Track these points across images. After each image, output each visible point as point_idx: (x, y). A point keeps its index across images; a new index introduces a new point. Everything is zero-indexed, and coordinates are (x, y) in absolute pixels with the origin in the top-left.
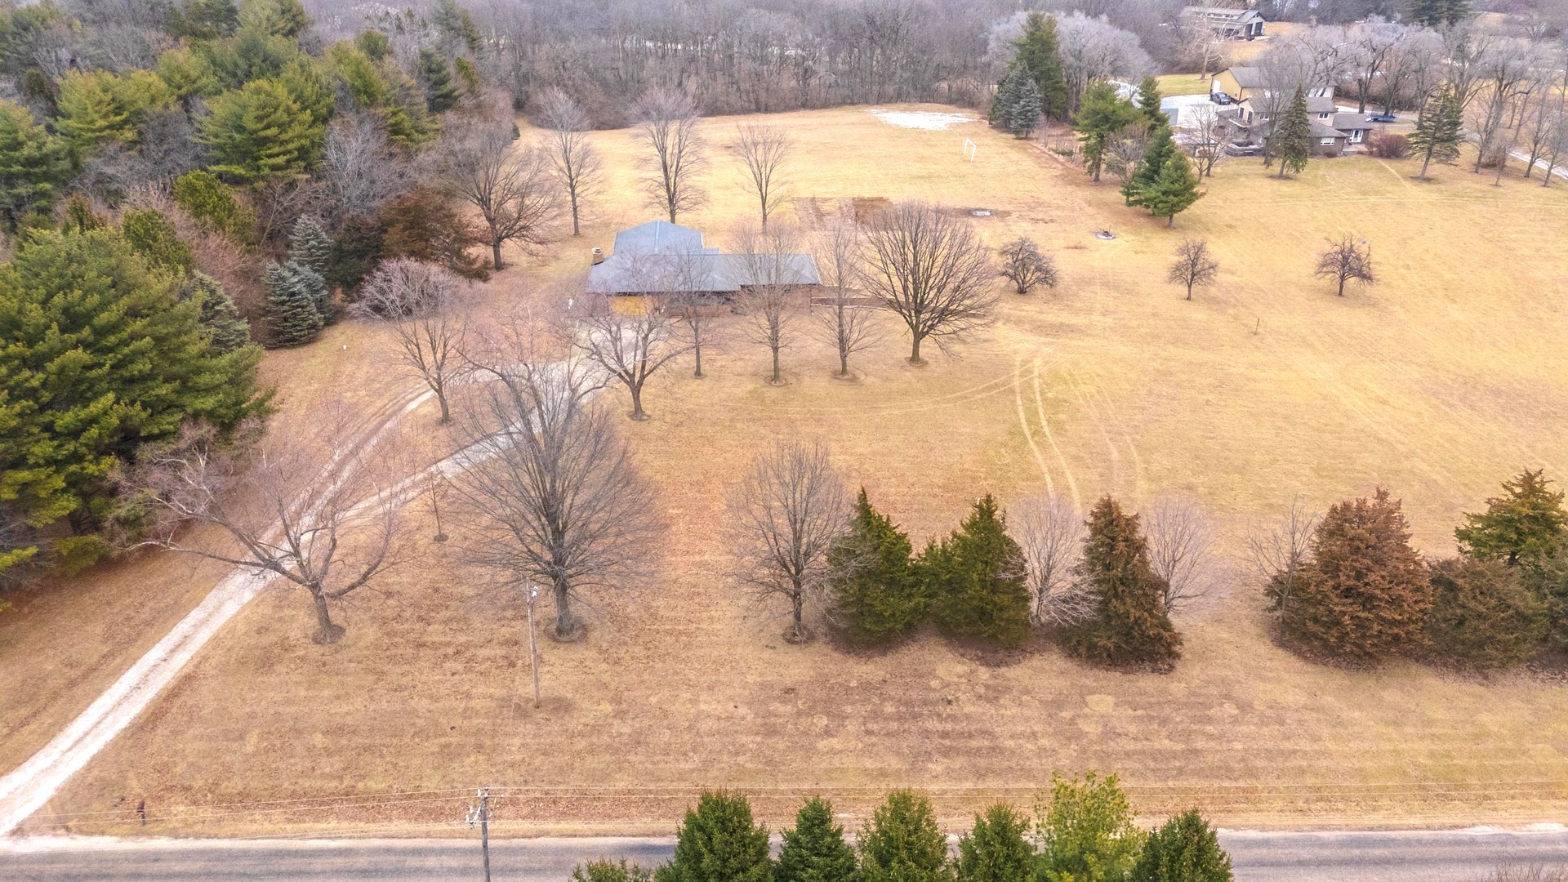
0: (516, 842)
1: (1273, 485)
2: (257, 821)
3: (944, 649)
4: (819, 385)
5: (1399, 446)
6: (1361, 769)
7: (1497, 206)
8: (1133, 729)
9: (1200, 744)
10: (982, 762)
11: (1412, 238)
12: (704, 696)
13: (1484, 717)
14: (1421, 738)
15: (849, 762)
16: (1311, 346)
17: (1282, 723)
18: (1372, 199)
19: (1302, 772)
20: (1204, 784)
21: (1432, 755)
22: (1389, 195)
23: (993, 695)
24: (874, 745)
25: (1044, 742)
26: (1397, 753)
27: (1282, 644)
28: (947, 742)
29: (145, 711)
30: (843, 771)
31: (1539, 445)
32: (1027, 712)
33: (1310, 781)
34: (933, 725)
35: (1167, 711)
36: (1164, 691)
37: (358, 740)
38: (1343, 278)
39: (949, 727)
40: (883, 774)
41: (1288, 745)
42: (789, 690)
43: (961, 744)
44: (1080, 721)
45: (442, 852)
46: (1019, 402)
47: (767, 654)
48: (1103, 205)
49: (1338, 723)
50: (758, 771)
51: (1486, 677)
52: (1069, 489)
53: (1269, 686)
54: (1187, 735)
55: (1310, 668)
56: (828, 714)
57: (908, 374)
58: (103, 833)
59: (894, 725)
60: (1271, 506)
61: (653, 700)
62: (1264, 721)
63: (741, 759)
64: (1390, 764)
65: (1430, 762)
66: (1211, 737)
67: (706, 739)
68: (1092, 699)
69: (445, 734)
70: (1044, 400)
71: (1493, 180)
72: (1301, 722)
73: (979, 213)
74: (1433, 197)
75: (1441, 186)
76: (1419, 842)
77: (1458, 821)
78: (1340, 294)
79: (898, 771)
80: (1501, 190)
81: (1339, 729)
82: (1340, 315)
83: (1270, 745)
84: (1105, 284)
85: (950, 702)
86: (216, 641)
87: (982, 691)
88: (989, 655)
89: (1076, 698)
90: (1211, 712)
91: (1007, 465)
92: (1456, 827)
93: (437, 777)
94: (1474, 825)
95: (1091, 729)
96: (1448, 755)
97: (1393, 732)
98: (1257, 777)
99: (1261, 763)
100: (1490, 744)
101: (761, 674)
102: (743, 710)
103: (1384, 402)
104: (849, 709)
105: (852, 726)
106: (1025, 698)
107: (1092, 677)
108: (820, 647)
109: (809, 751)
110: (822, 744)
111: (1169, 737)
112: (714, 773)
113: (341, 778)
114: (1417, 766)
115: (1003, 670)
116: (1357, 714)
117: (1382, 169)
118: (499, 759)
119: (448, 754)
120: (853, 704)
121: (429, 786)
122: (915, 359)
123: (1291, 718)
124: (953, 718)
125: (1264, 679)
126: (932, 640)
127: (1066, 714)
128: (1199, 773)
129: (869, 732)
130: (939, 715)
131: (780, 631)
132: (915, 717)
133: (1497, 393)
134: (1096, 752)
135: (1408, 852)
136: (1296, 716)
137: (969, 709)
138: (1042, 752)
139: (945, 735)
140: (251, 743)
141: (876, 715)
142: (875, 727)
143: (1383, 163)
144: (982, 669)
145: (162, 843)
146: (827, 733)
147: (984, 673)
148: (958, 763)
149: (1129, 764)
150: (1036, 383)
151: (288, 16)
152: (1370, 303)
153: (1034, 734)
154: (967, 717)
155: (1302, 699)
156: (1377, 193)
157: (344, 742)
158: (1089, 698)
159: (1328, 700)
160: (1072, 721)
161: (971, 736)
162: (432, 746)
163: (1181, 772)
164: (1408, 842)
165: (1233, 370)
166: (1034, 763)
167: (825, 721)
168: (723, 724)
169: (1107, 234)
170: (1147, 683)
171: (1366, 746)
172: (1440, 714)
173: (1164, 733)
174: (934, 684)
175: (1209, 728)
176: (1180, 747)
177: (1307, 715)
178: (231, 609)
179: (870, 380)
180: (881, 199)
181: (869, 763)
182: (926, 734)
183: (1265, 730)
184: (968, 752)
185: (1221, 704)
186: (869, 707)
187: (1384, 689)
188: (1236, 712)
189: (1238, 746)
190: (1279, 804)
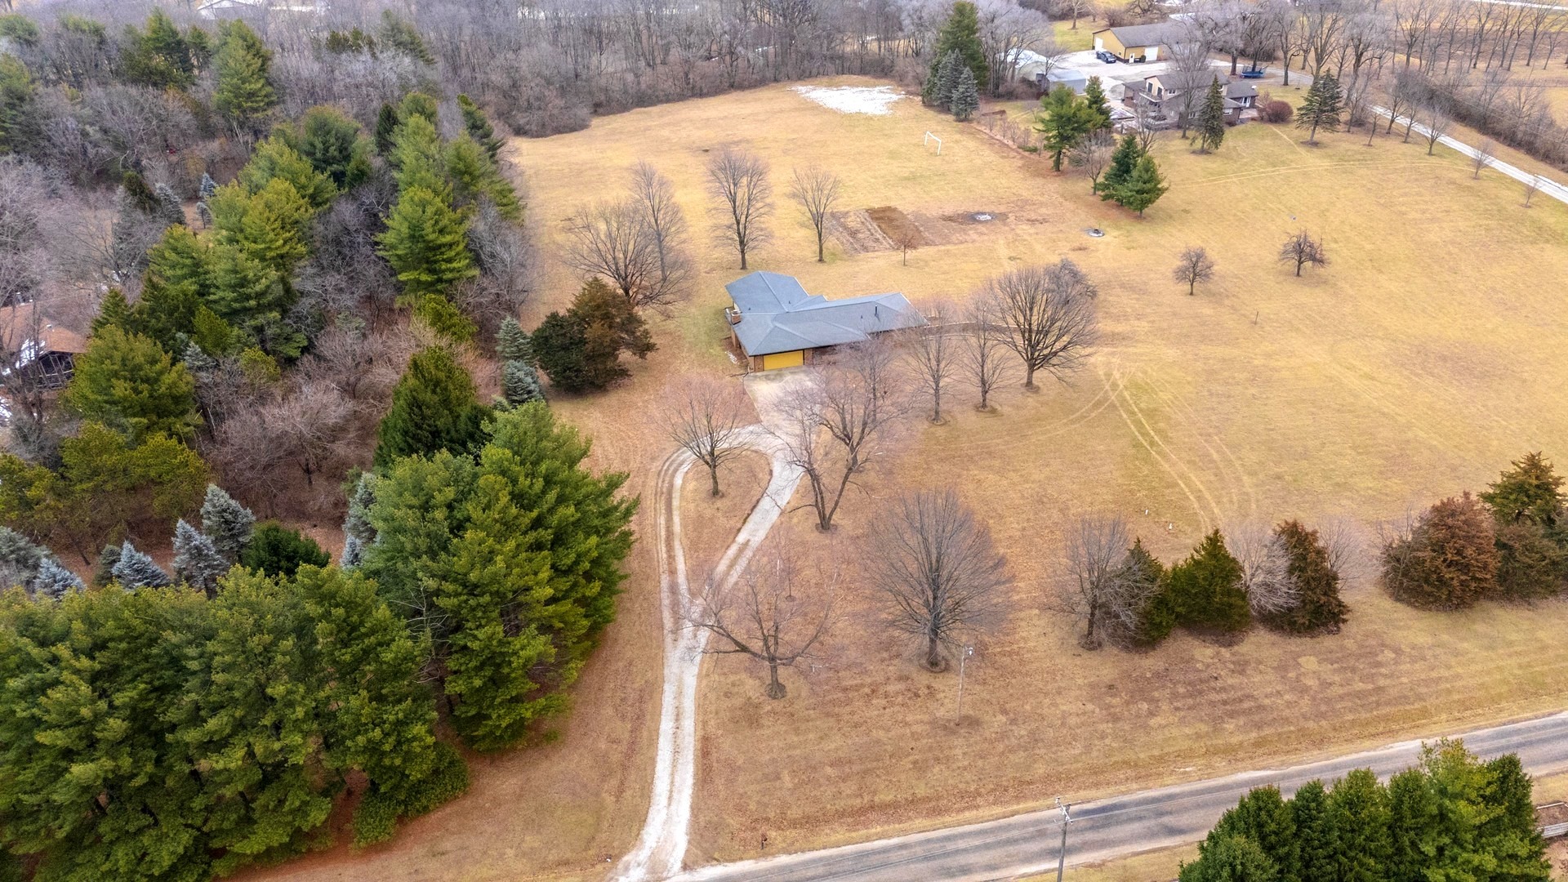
0: (1002, 821)
1: (1332, 466)
2: (829, 834)
3: (1190, 639)
4: (969, 420)
5: (1399, 418)
6: (1483, 684)
7: (1377, 169)
8: (1337, 678)
9: (1382, 682)
10: (1257, 718)
11: (1328, 210)
12: (1059, 700)
13: (1541, 634)
14: (1510, 656)
15: (1175, 732)
16: (1298, 330)
17: (1424, 659)
18: (1283, 170)
19: (1449, 692)
20: (1393, 709)
21: (1520, 667)
22: (1294, 165)
23: (1241, 668)
24: (1184, 717)
25: (1287, 697)
26: (1500, 669)
27: (1398, 599)
28: (1228, 707)
29: (697, 769)
30: (1174, 739)
31: (1490, 404)
32: (1267, 677)
33: (1456, 697)
34: (1214, 696)
35: (1352, 662)
36: (1342, 648)
37: (856, 768)
38: (1300, 262)
39: (1224, 696)
40: (1198, 736)
41: (1434, 674)
42: (1111, 687)
43: (1237, 707)
44: (1302, 678)
45: (962, 836)
46: (1125, 416)
47: (1078, 661)
48: (1076, 198)
49: (1456, 653)
50: (1121, 749)
51: (1529, 604)
52: (1200, 491)
53: (1405, 633)
54: (1371, 678)
55: (1421, 614)
56: (1145, 700)
57: (1029, 399)
58: (741, 859)
59: (1190, 701)
60: (1338, 484)
61: (1028, 707)
62: (1413, 661)
63: (1107, 741)
64: (1498, 677)
65: (1520, 672)
66: (1385, 676)
67: (1078, 731)
68: (1302, 660)
69: (909, 755)
70: (1141, 410)
71: (1366, 140)
72: (1435, 657)
73: (981, 218)
74: (1326, 163)
75: (1328, 151)
76: (1535, 728)
77: (1551, 710)
78: (1298, 274)
79: (1207, 733)
80: (1374, 150)
81: (1460, 658)
82: (1306, 296)
83: (1423, 676)
84: (1122, 286)
85: (1216, 678)
86: (701, 707)
87: (1232, 666)
88: (1221, 638)
89: (1291, 662)
90: (1379, 658)
91: (1147, 476)
92: (1550, 714)
93: (922, 786)
94: (1561, 711)
95: (1311, 682)
96: (1529, 665)
97: (1492, 655)
98: (1425, 701)
99: (1423, 690)
100: (1551, 653)
101: (1085, 677)
102: (1090, 707)
103: (1373, 379)
104: (1156, 694)
105: (1165, 706)
106: (1261, 667)
107: (1296, 644)
109: (1145, 727)
110: (1153, 722)
111: (1361, 680)
112: (1095, 754)
114: (1515, 676)
115: (1236, 648)
116: (1466, 645)
117: (1276, 136)
118: (954, 766)
119: (920, 768)
120: (1157, 690)
122: (1029, 383)
123: (1429, 654)
124: (1223, 689)
125: (1399, 628)
126: (1179, 632)
127: (1292, 675)
128: (1388, 703)
129: (1177, 709)
130: (1214, 689)
131: (1075, 642)
132: (1200, 692)
133: (1444, 359)
134: (1321, 699)
135: (1533, 736)
136: (1430, 653)
137: (1230, 681)
138: (1289, 704)
139: (1225, 703)
140: (787, 780)
141: (1175, 695)
142: (1179, 704)
143: (1274, 128)
144: (1223, 650)
145: (783, 860)
146: (1151, 714)
147: (1225, 653)
148: (1242, 721)
149: (1344, 704)
150: (1126, 394)
151: (253, 51)
152: (1323, 282)
153: (1278, 692)
154: (1232, 687)
155: (1430, 640)
156: (1283, 163)
157: (847, 770)
158: (1300, 660)
159: (1445, 637)
160: (1298, 680)
161: (1241, 701)
162: (906, 763)
163: (1378, 704)
164: (1529, 730)
165: (1256, 362)
166: (1287, 713)
167: (1145, 706)
168: (1083, 718)
169: (1097, 231)
170: (1328, 642)
171: (1479, 667)
172: (1514, 636)
173: (1357, 678)
174: (1199, 666)
175: (1383, 670)
176: (1370, 686)
177: (1438, 651)
178: (691, 681)
179: (1006, 410)
180: (889, 209)
181: (1187, 731)
182: (1212, 704)
183: (1417, 666)
184: (1244, 712)
185: (1382, 651)
186: (1168, 691)
187: (1474, 622)
188: (1394, 656)
189: (1405, 680)
190: (1444, 716)
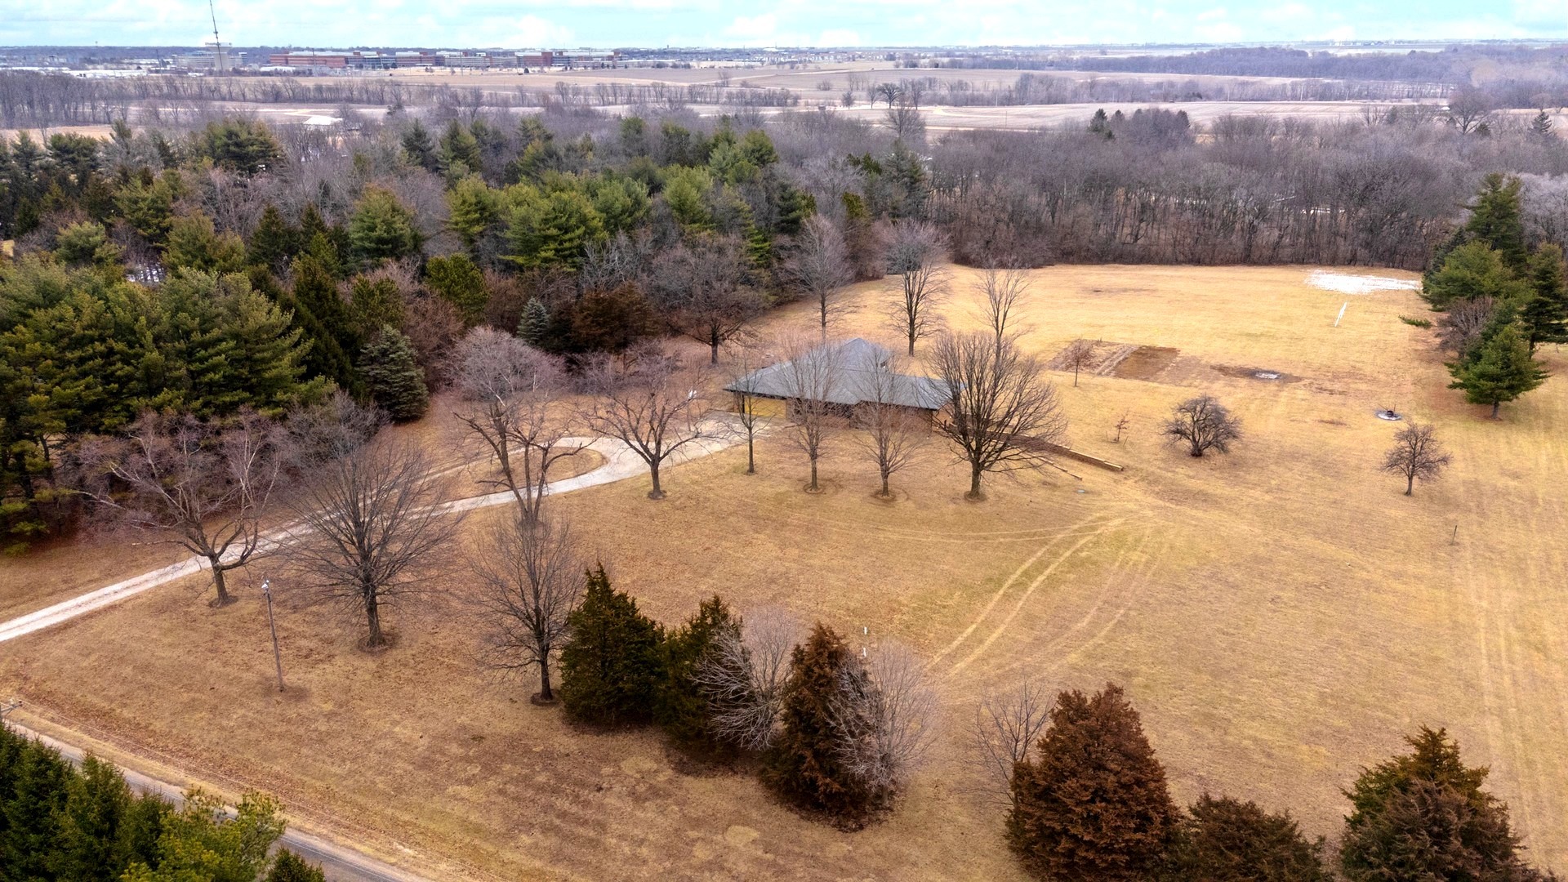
4: (852, 500)
10: (570, 849)
12: (408, 722)
23: (648, 796)
24: (494, 803)
28: (558, 821)
29: (63, 622)
30: (448, 815)
32: (659, 820)
34: (562, 803)
42: (478, 738)
44: (700, 844)
46: (1040, 553)
47: (504, 706)
56: (486, 766)
59: (530, 793)
67: (371, 755)
68: (736, 829)
69: (203, 692)
70: (1072, 557)
73: (1263, 375)
84: (1317, 463)
85: (600, 789)
86: (157, 588)
87: (642, 789)
88: (692, 763)
89: (723, 824)
91: (945, 607)
95: (703, 854)
101: (474, 719)
102: (424, 741)
104: (507, 767)
105: (494, 782)
106: (673, 808)
107: (764, 811)
108: (554, 713)
109: (438, 790)
110: (454, 789)
113: (112, 702)
115: (688, 779)
119: (190, 706)
120: (516, 764)
121: (158, 725)
122: (975, 494)
124: (587, 803)
126: (657, 735)
127: (695, 834)
129: (501, 792)
131: (536, 692)
132: (555, 791)
137: (610, 800)
138: (633, 859)
139: (563, 815)
140: (89, 660)
141: (526, 780)
142: (511, 789)
144: (668, 773)
146: (468, 781)
147: (665, 776)
148: (549, 842)
150: (1084, 541)
153: (643, 840)
154: (600, 806)
160: (693, 842)
161: (585, 823)
162: (187, 697)
167: (477, 771)
168: (397, 747)
174: (607, 770)
178: (193, 569)
181: (474, 817)
182: (549, 809)
184: (566, 836)
186: (526, 772)
